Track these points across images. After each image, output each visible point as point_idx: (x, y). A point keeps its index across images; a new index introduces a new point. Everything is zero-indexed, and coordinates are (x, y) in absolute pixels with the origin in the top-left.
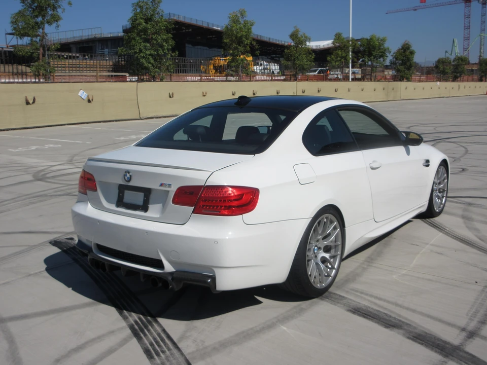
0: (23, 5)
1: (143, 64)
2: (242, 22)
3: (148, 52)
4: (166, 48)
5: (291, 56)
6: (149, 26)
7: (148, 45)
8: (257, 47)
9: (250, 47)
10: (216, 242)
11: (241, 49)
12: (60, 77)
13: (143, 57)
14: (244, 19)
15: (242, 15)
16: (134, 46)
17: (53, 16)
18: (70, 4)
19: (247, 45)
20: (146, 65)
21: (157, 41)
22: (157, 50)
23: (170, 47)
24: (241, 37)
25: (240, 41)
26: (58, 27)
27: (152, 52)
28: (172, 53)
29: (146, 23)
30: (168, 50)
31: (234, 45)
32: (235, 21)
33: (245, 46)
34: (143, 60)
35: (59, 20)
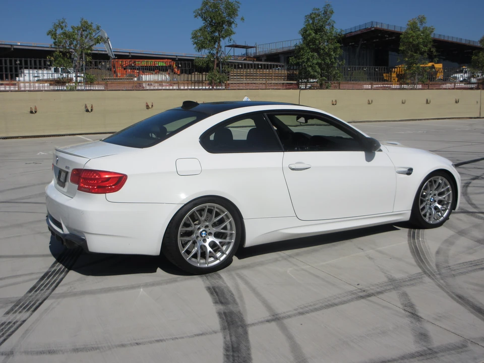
0: (204, 22)
1: (309, 72)
2: (421, 29)
3: (315, 62)
4: (333, 57)
5: (479, 63)
6: (318, 37)
7: (316, 54)
8: (435, 54)
9: (428, 54)
10: (82, 212)
11: (417, 56)
12: (235, 85)
13: (310, 66)
14: (424, 25)
15: (421, 22)
16: (302, 55)
17: (227, 31)
18: (242, 19)
19: (425, 52)
20: (312, 73)
21: (325, 51)
22: (323, 60)
23: (338, 56)
24: (418, 45)
25: (416, 49)
26: (231, 40)
27: (320, 61)
28: (340, 61)
29: (316, 33)
30: (335, 58)
31: (410, 53)
32: (413, 27)
33: (422, 53)
34: (310, 69)
35: (231, 34)
